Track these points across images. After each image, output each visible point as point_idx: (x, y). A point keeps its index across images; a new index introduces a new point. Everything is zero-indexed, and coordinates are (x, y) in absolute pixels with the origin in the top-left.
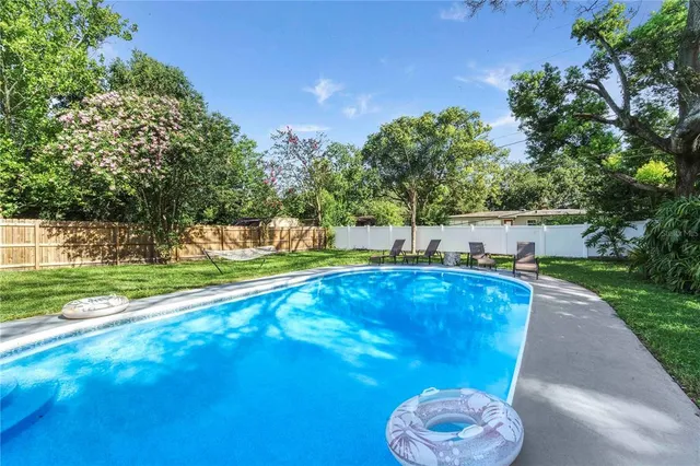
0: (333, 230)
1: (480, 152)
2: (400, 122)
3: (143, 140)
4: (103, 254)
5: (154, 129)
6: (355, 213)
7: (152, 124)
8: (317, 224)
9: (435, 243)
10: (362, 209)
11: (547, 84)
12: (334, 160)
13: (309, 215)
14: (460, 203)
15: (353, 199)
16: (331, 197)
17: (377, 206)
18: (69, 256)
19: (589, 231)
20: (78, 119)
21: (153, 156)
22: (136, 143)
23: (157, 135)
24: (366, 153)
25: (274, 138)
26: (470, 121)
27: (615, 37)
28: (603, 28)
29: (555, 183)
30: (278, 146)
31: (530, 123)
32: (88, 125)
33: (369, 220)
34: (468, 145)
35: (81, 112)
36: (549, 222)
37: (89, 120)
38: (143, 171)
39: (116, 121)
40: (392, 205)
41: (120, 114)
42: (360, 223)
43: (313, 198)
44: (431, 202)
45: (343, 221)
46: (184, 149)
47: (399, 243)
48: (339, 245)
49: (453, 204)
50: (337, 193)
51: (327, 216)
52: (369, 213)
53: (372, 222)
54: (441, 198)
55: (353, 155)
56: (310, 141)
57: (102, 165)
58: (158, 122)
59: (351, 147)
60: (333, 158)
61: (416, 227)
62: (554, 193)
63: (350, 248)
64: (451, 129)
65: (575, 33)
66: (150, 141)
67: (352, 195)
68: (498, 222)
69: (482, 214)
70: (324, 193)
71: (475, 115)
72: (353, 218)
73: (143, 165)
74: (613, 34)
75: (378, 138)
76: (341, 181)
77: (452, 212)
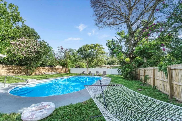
0: (70, 68)
1: (102, 53)
2: (86, 45)
3: (31, 49)
4: (16, 73)
5: (33, 47)
6: (76, 65)
7: (33, 46)
8: (66, 67)
9: (90, 71)
10: (77, 64)
11: (113, 42)
12: (71, 53)
13: (64, 65)
14: (99, 63)
15: (75, 62)
16: (70, 61)
17: (80, 63)
18: (7, 72)
19: (118, 70)
20: (16, 43)
21: (33, 52)
22: (30, 50)
23: (34, 48)
24: (78, 51)
25: (58, 48)
26: (101, 46)
27: (123, 36)
28: (121, 34)
29: (118, 60)
30: (59, 50)
31: (110, 49)
32: (18, 45)
33: (78, 66)
34: (100, 51)
35: (17, 42)
36: (112, 68)
37: (18, 44)
38: (31, 55)
39: (25, 44)
40: (84, 63)
41: (26, 43)
42: (77, 67)
43: (66, 61)
44: (92, 63)
45: (72, 67)
46: (40, 51)
47: (84, 71)
48: (71, 72)
49: (98, 63)
50: (71, 60)
51: (69, 66)
52: (79, 65)
53: (79, 67)
54: (95, 62)
55: (75, 52)
56: (66, 49)
57: (22, 54)
58: (34, 45)
59: (75, 50)
60: (71, 52)
61: (88, 68)
62: (118, 62)
63: (74, 73)
64: (97, 48)
65: (117, 34)
66: (32, 49)
67: (75, 61)
68: (106, 68)
69: (103, 66)
70: (69, 60)
71: (102, 45)
72: (75, 66)
73: (31, 54)
74: (123, 35)
75: (81, 48)
76: (72, 57)
77: (97, 65)
